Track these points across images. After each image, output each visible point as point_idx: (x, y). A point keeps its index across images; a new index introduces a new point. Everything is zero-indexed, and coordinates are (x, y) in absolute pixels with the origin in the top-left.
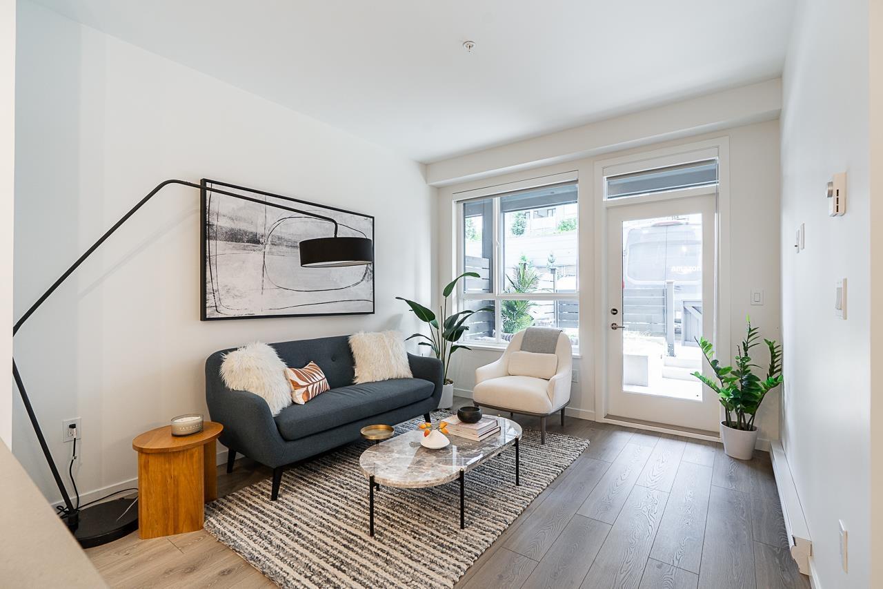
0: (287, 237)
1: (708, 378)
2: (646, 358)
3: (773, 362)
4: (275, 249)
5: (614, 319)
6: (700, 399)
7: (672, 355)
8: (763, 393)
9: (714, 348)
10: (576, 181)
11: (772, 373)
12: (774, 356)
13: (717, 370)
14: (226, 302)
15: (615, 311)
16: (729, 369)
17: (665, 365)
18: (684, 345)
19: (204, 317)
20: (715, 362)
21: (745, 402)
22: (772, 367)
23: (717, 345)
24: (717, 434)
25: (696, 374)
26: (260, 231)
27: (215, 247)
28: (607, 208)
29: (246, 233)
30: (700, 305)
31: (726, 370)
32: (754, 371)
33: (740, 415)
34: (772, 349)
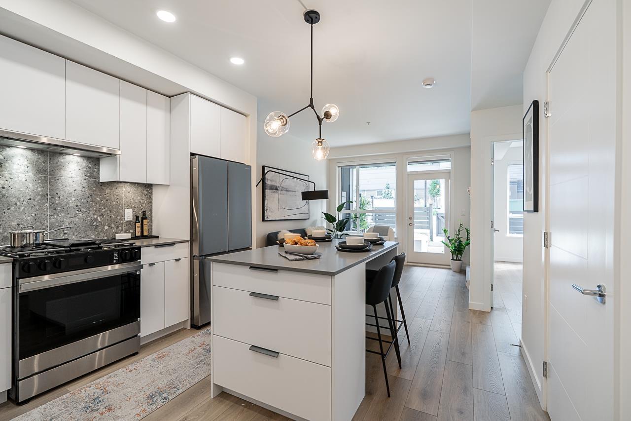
0: (285, 187)
1: (447, 243)
2: (421, 241)
3: (468, 236)
4: (282, 192)
5: (410, 221)
6: (443, 253)
7: (432, 241)
8: (465, 247)
9: (449, 232)
10: (395, 162)
11: (467, 240)
12: (468, 234)
13: (449, 240)
14: (270, 214)
15: (410, 218)
16: (453, 239)
17: (429, 246)
18: (437, 236)
19: (263, 220)
20: (449, 237)
21: (458, 251)
22: (468, 238)
23: (450, 231)
24: (450, 266)
25: (442, 242)
26: (278, 185)
27: (267, 192)
28: (408, 175)
29: (274, 186)
30: (444, 216)
31: (452, 240)
32: (461, 239)
33: (457, 257)
34: (467, 231)
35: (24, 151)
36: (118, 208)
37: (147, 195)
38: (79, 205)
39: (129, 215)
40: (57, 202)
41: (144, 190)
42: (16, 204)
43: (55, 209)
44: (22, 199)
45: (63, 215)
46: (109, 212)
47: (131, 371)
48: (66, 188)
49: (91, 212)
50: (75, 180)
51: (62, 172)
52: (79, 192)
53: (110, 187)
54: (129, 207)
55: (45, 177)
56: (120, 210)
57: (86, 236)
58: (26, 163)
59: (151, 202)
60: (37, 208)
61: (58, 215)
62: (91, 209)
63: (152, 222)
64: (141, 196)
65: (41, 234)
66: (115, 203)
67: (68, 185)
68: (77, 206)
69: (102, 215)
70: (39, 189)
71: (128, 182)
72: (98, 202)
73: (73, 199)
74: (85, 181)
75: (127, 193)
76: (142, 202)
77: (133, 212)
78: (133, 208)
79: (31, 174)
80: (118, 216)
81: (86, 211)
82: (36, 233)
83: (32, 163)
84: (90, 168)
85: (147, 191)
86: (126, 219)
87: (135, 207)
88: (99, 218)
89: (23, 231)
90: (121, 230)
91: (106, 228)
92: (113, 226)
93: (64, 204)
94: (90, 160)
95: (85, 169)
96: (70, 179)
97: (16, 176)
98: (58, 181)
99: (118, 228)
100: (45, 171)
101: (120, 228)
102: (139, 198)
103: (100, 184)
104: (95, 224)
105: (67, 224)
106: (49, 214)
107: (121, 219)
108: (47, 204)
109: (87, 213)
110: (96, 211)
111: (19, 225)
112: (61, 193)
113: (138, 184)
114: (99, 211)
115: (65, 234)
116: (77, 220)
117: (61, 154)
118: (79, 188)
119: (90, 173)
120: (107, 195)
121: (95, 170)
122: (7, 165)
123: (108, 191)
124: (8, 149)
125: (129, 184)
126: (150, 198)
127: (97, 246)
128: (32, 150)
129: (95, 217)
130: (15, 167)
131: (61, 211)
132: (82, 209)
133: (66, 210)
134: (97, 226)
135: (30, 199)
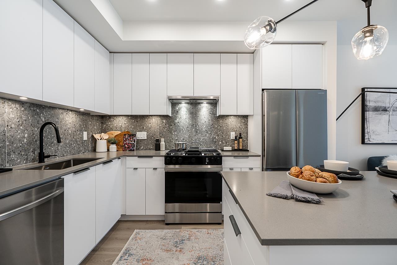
4: (394, 113)
14: (373, 137)
19: (363, 142)
26: (387, 105)
27: (369, 114)
29: (381, 107)
35: (185, 104)
36: (226, 132)
37: (244, 122)
38: (207, 130)
39: (233, 135)
40: (198, 128)
41: (242, 120)
42: (182, 130)
43: (197, 132)
44: (184, 128)
45: (200, 135)
46: (222, 134)
47: (208, 233)
48: (201, 121)
49: (213, 134)
50: (205, 116)
51: (200, 112)
52: (207, 123)
53: (222, 119)
54: (233, 130)
55: (193, 116)
56: (228, 132)
57: (211, 147)
58: (186, 110)
59: (247, 127)
60: (190, 131)
61: (198, 135)
62: (213, 132)
63: (247, 141)
64: (241, 123)
65: (185, 144)
66: (225, 128)
67: (202, 119)
68: (206, 130)
69: (218, 135)
70: (191, 122)
71: (232, 115)
72: (216, 128)
73: (204, 127)
74: (210, 117)
75: (232, 122)
76: (241, 127)
77: (235, 134)
78: (236, 132)
79: (187, 115)
80: (227, 136)
81: (210, 133)
82: (183, 144)
83: (188, 110)
84: (212, 109)
85: (244, 120)
86: (231, 138)
87: (237, 131)
88: (216, 137)
89: (179, 143)
90: (229, 145)
91: (220, 143)
92: (224, 142)
93: (200, 129)
94: (212, 105)
95: (210, 110)
96: (203, 116)
97: (182, 116)
98: (198, 118)
99: (226, 143)
100: (193, 113)
101: (228, 143)
102: (239, 125)
103: (217, 118)
104: (214, 140)
105: (202, 140)
106: (194, 134)
107: (228, 138)
108: (194, 130)
109: (211, 134)
110: (215, 133)
111: (183, 139)
112: (199, 124)
113: (239, 116)
114: (217, 133)
115: (201, 145)
116: (206, 138)
117: (199, 103)
118: (207, 121)
119: (212, 112)
120: (221, 124)
121: (215, 110)
122: (179, 112)
123: (221, 121)
124: (180, 104)
125: (233, 116)
126: (246, 124)
127: (199, 153)
128: (188, 103)
129: (215, 136)
130: (182, 112)
131: (199, 133)
132: (209, 132)
133: (201, 132)
134: (215, 142)
135: (187, 127)
